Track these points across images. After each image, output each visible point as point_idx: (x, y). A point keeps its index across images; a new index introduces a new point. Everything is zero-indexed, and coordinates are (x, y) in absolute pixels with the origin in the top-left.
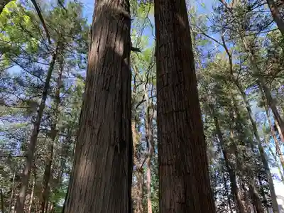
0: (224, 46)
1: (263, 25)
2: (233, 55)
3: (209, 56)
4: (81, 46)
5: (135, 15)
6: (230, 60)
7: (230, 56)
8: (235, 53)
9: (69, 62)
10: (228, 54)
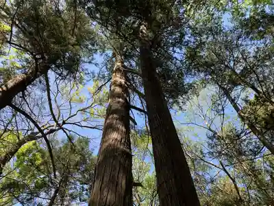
0: (225, 170)
1: (256, 149)
2: (236, 180)
3: (212, 182)
4: (84, 177)
5: (136, 146)
6: (235, 185)
7: (234, 181)
8: (238, 177)
9: (71, 195)
10: (231, 178)
